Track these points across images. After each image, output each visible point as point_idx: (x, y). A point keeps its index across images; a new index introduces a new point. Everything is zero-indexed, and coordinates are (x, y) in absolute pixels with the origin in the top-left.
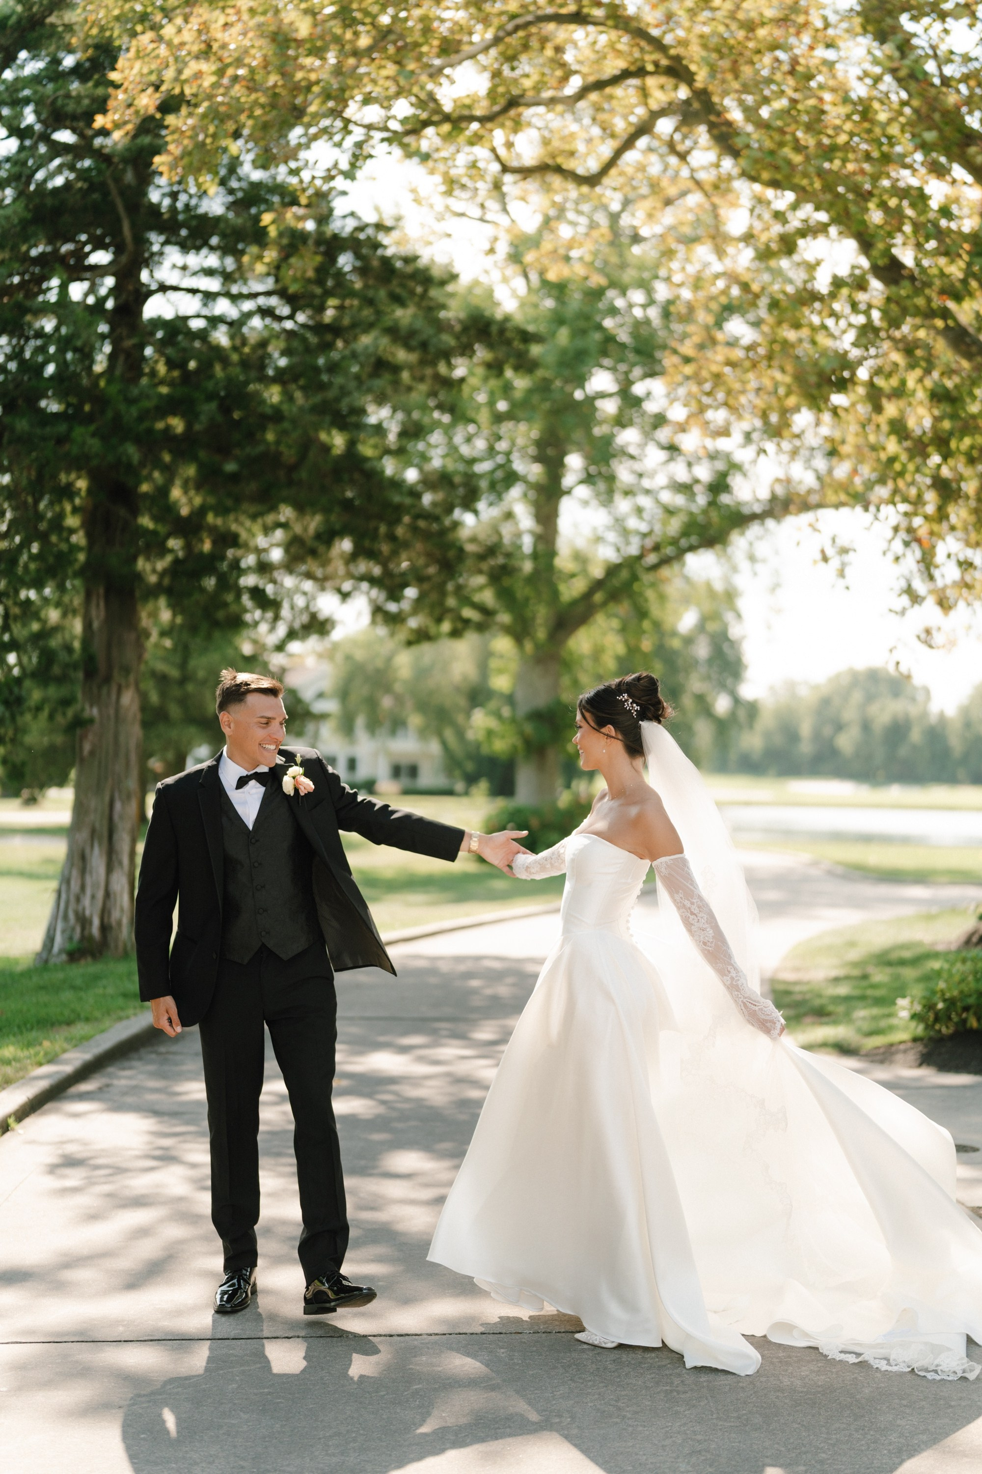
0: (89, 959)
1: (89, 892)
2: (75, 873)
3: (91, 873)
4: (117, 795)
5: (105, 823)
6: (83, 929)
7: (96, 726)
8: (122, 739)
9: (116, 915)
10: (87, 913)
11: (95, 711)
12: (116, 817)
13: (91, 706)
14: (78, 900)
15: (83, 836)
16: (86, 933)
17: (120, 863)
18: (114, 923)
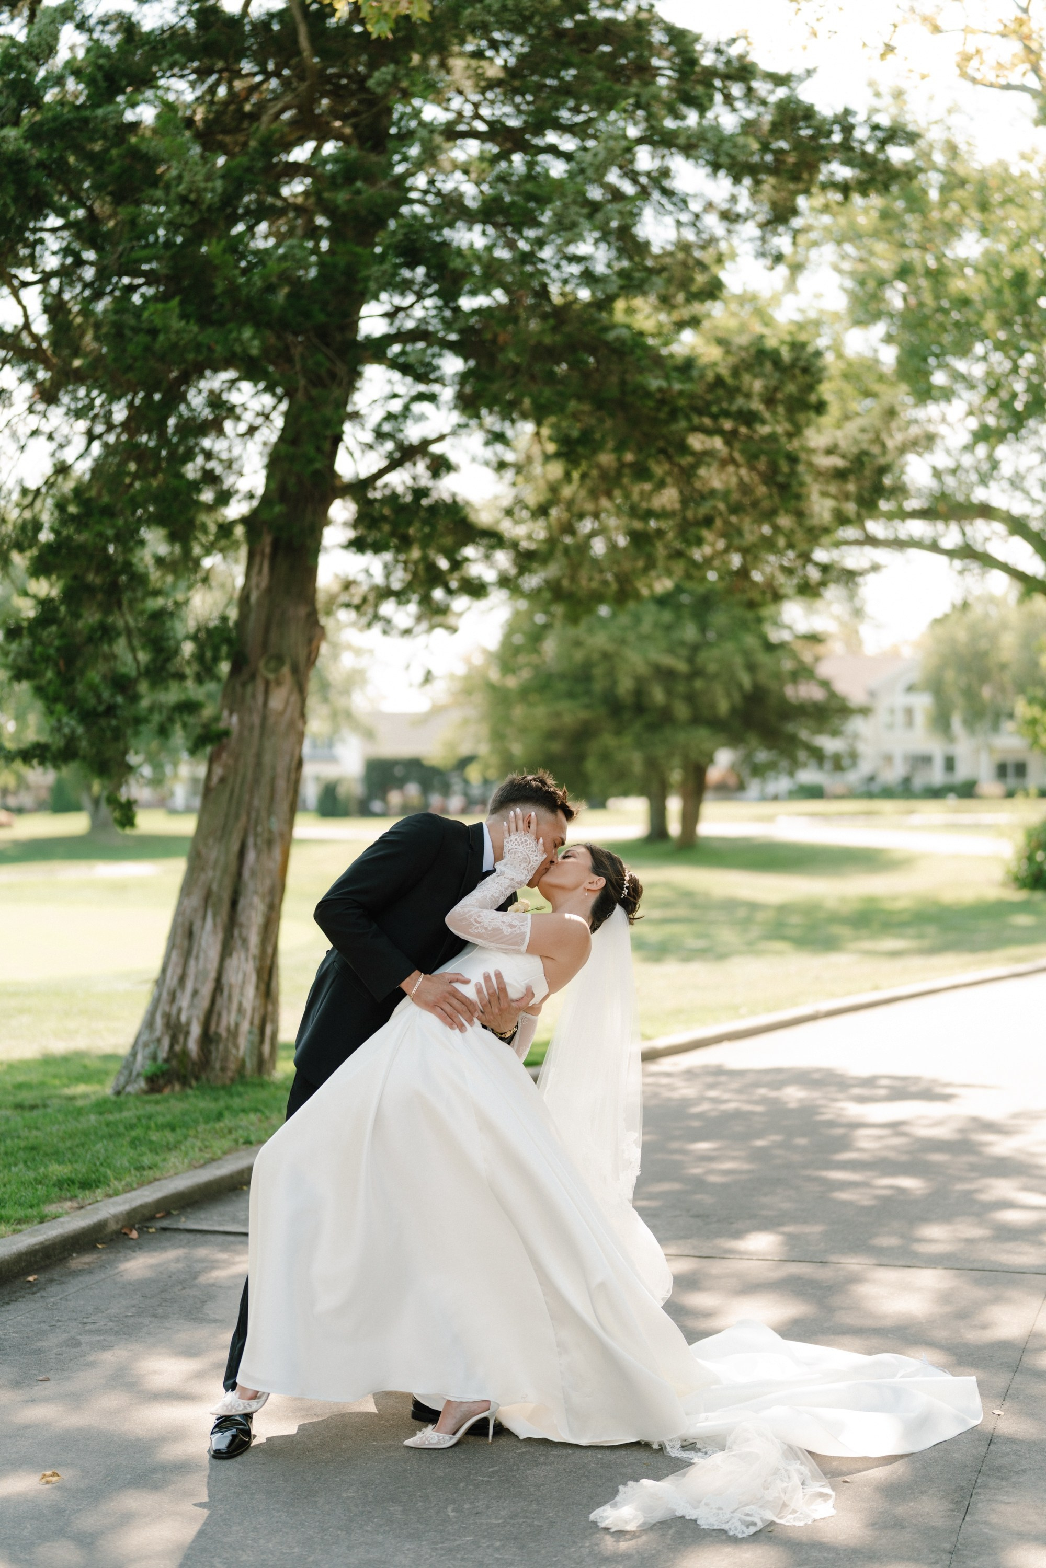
0: (177, 1087)
1: (190, 985)
2: (175, 956)
3: (197, 958)
4: (251, 841)
5: (228, 882)
6: (174, 1040)
7: (233, 741)
8: (267, 758)
9: (228, 1019)
10: (183, 1018)
11: (235, 719)
12: (246, 874)
13: (231, 713)
14: (173, 998)
15: (195, 900)
16: (177, 1048)
17: (245, 941)
18: (224, 1034)
